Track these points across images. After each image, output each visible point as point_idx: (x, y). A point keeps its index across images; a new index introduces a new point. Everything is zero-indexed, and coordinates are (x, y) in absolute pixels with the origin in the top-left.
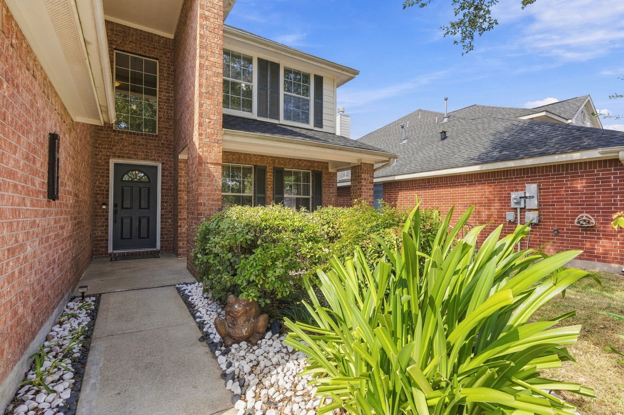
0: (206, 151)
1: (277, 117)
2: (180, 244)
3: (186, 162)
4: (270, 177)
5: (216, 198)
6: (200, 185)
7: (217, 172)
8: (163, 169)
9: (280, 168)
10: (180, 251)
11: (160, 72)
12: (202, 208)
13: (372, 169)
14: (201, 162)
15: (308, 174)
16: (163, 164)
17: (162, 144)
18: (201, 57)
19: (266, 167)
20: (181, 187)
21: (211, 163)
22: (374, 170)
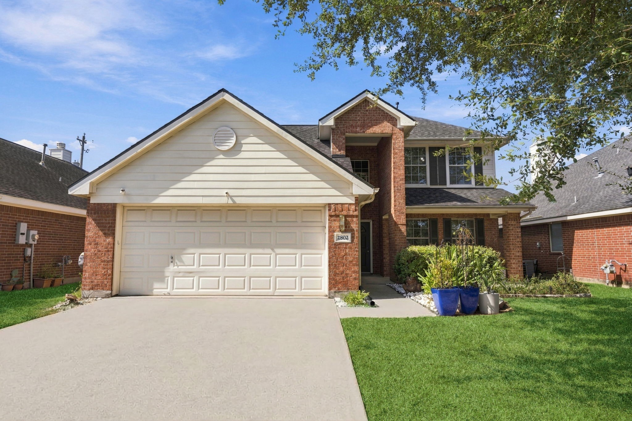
0: (398, 219)
1: (445, 184)
2: (385, 268)
3: (386, 220)
4: (440, 226)
5: (403, 242)
6: (396, 235)
7: (403, 229)
8: (373, 224)
9: (448, 219)
10: (385, 273)
11: (370, 167)
12: (397, 247)
13: (519, 216)
14: (396, 224)
15: (472, 222)
16: (373, 221)
17: (372, 209)
18: (394, 173)
19: (437, 219)
20: (384, 235)
21: (401, 225)
22: (521, 218)
